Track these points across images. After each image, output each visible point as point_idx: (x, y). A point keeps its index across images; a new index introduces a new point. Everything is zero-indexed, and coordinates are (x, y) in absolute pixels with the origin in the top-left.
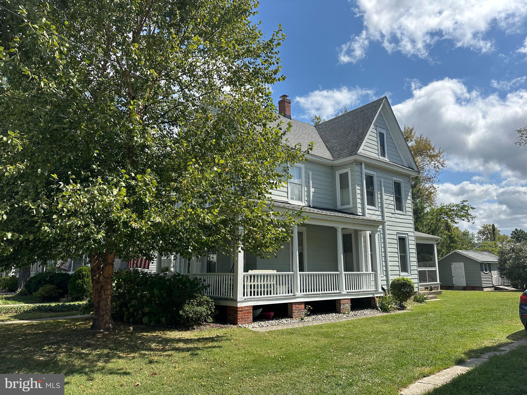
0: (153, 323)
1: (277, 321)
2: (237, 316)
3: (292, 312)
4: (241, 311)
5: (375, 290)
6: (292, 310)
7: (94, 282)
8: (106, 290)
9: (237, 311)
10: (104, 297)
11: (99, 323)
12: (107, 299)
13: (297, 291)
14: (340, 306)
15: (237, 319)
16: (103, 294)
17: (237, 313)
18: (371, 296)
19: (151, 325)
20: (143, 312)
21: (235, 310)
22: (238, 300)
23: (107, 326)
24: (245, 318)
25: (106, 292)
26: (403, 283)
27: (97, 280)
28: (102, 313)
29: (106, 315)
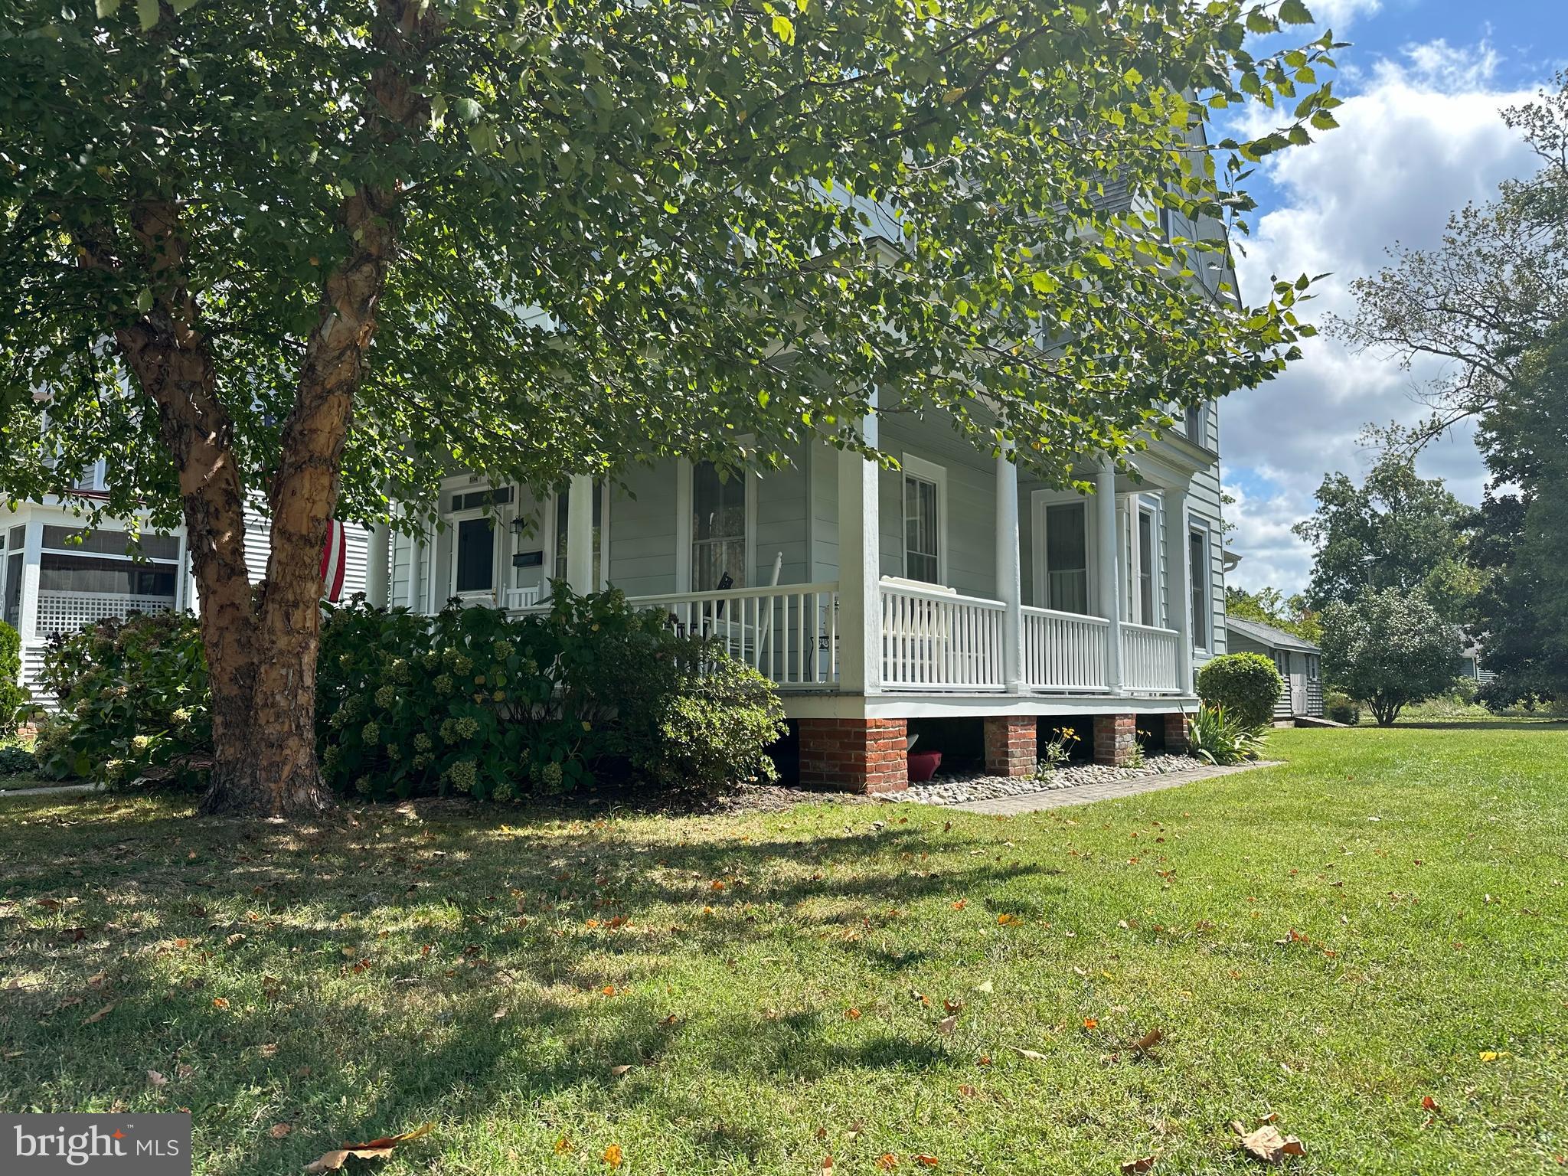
0: (503, 790)
1: (965, 786)
2: (864, 759)
3: (1006, 754)
4: (877, 738)
5: (1178, 690)
6: (1006, 745)
7: (212, 571)
8: (296, 605)
9: (864, 736)
10: (282, 642)
11: (254, 781)
12: (299, 656)
13: (1018, 675)
14: (1113, 739)
15: (864, 769)
16: (279, 625)
17: (864, 747)
18: (1175, 710)
19: (497, 796)
20: (437, 741)
21: (855, 733)
22: (869, 691)
23: (301, 796)
24: (888, 767)
25: (297, 615)
26: (1254, 670)
27: (229, 559)
28: (272, 730)
29: (293, 742)
